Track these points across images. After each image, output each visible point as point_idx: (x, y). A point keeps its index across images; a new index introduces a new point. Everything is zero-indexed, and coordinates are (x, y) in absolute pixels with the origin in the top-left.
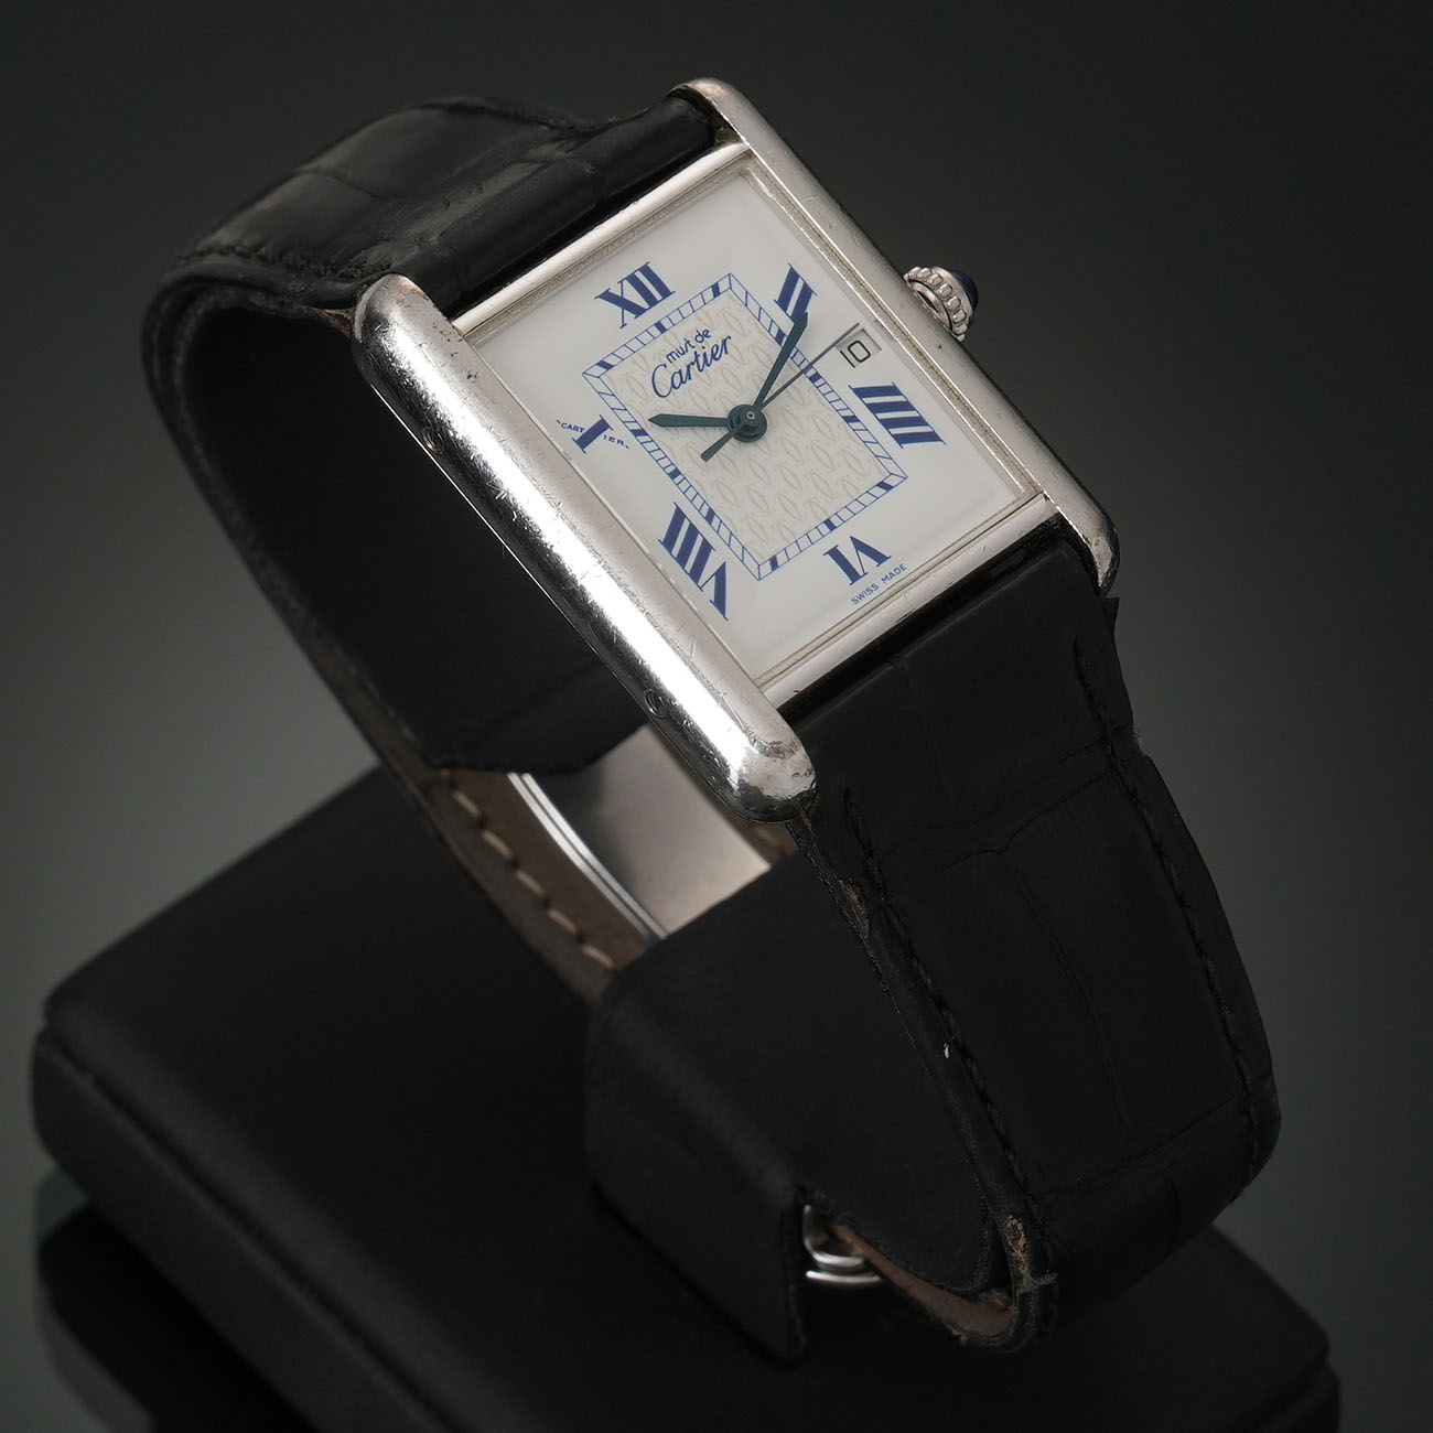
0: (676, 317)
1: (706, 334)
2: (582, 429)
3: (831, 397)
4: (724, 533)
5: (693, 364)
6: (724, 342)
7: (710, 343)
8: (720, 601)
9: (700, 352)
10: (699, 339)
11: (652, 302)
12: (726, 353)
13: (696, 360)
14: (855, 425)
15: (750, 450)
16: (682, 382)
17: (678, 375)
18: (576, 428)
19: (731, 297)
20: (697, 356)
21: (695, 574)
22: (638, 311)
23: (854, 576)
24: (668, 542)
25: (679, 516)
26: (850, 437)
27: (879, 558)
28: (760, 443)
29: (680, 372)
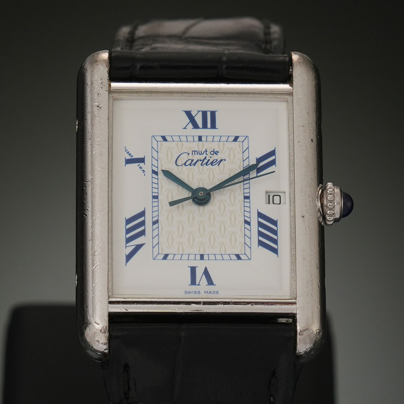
0: (210, 139)
1: (216, 153)
2: (132, 156)
3: (247, 209)
4: (155, 232)
5: (201, 160)
6: (221, 160)
7: (215, 157)
8: (129, 257)
9: (208, 158)
10: (212, 153)
11: (205, 126)
12: (218, 165)
13: (203, 160)
14: (247, 226)
15: (195, 208)
16: (190, 165)
17: (190, 161)
18: (130, 154)
19: (239, 145)
20: (205, 158)
21: (128, 240)
22: (196, 126)
23: (193, 282)
24: (128, 221)
25: (142, 214)
26: (241, 229)
27: (210, 282)
28: (201, 208)
29: (192, 161)
